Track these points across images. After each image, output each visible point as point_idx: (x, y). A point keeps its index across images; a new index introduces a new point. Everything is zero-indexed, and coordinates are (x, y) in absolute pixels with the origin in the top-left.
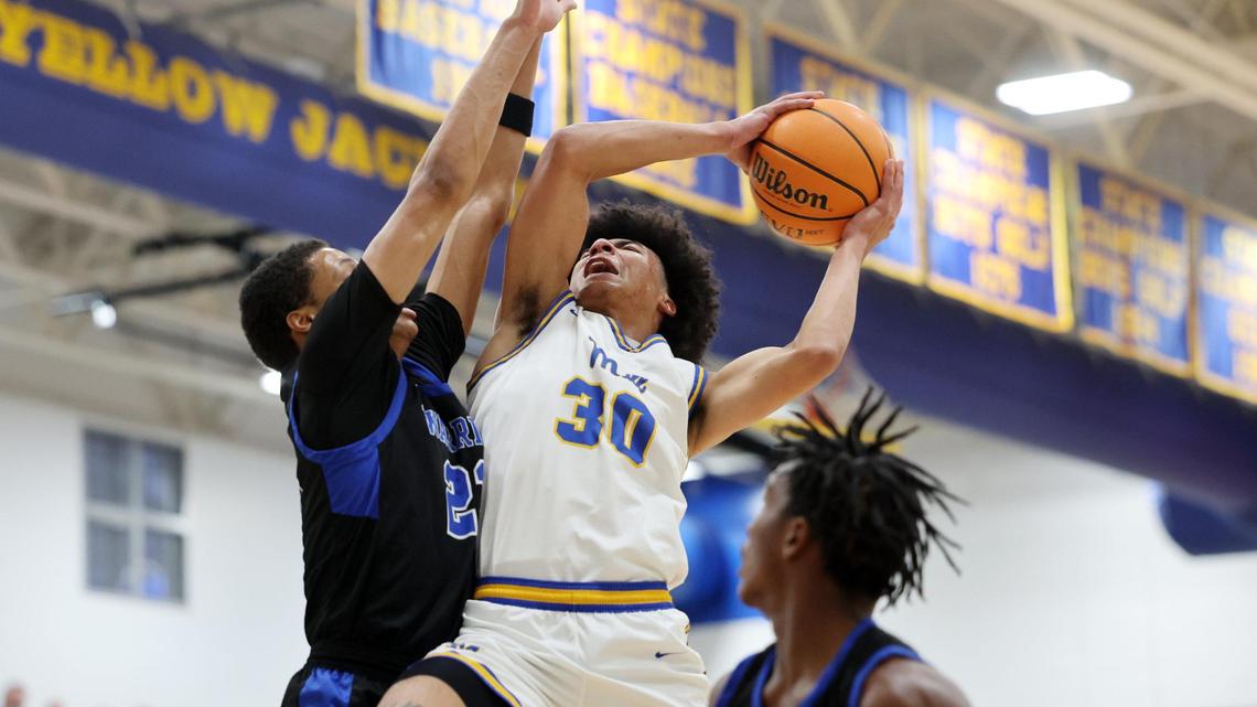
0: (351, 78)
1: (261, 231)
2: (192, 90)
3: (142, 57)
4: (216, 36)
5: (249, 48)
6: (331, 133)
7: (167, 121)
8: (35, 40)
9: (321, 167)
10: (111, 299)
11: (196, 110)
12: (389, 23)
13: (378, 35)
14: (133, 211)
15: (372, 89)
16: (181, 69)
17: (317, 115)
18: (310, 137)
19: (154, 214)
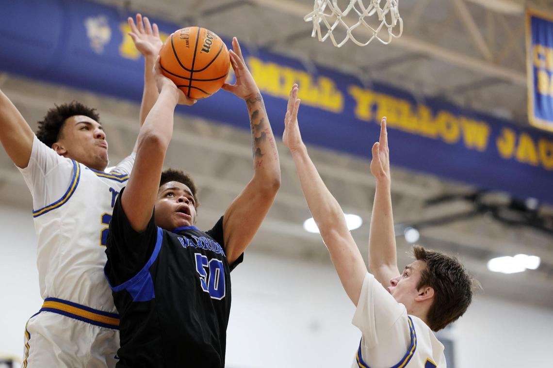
0: (526, 116)
1: (485, 190)
2: (449, 126)
3: (425, 112)
4: (460, 101)
5: (477, 106)
6: (517, 144)
7: (437, 142)
8: (374, 108)
9: (513, 161)
10: (416, 226)
11: (451, 136)
12: (544, 89)
13: (538, 96)
14: (425, 185)
15: (536, 122)
16: (444, 118)
17: (509, 136)
18: (506, 146)
19: (434, 186)
